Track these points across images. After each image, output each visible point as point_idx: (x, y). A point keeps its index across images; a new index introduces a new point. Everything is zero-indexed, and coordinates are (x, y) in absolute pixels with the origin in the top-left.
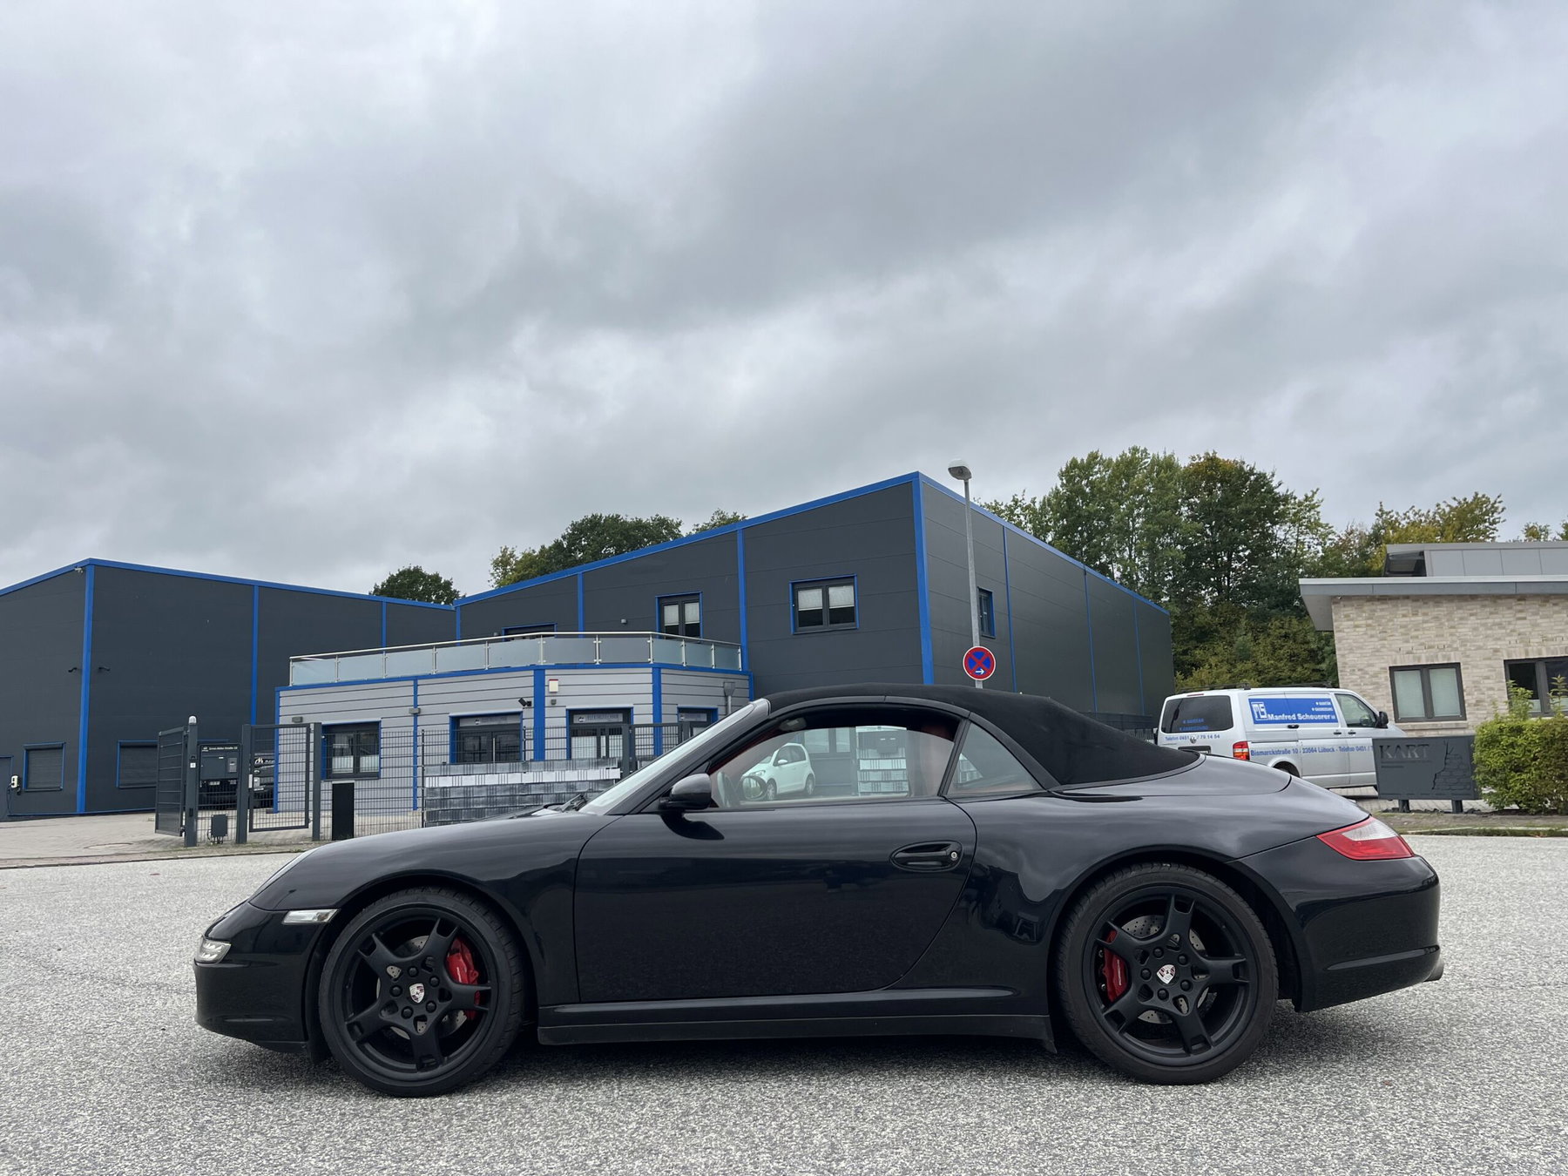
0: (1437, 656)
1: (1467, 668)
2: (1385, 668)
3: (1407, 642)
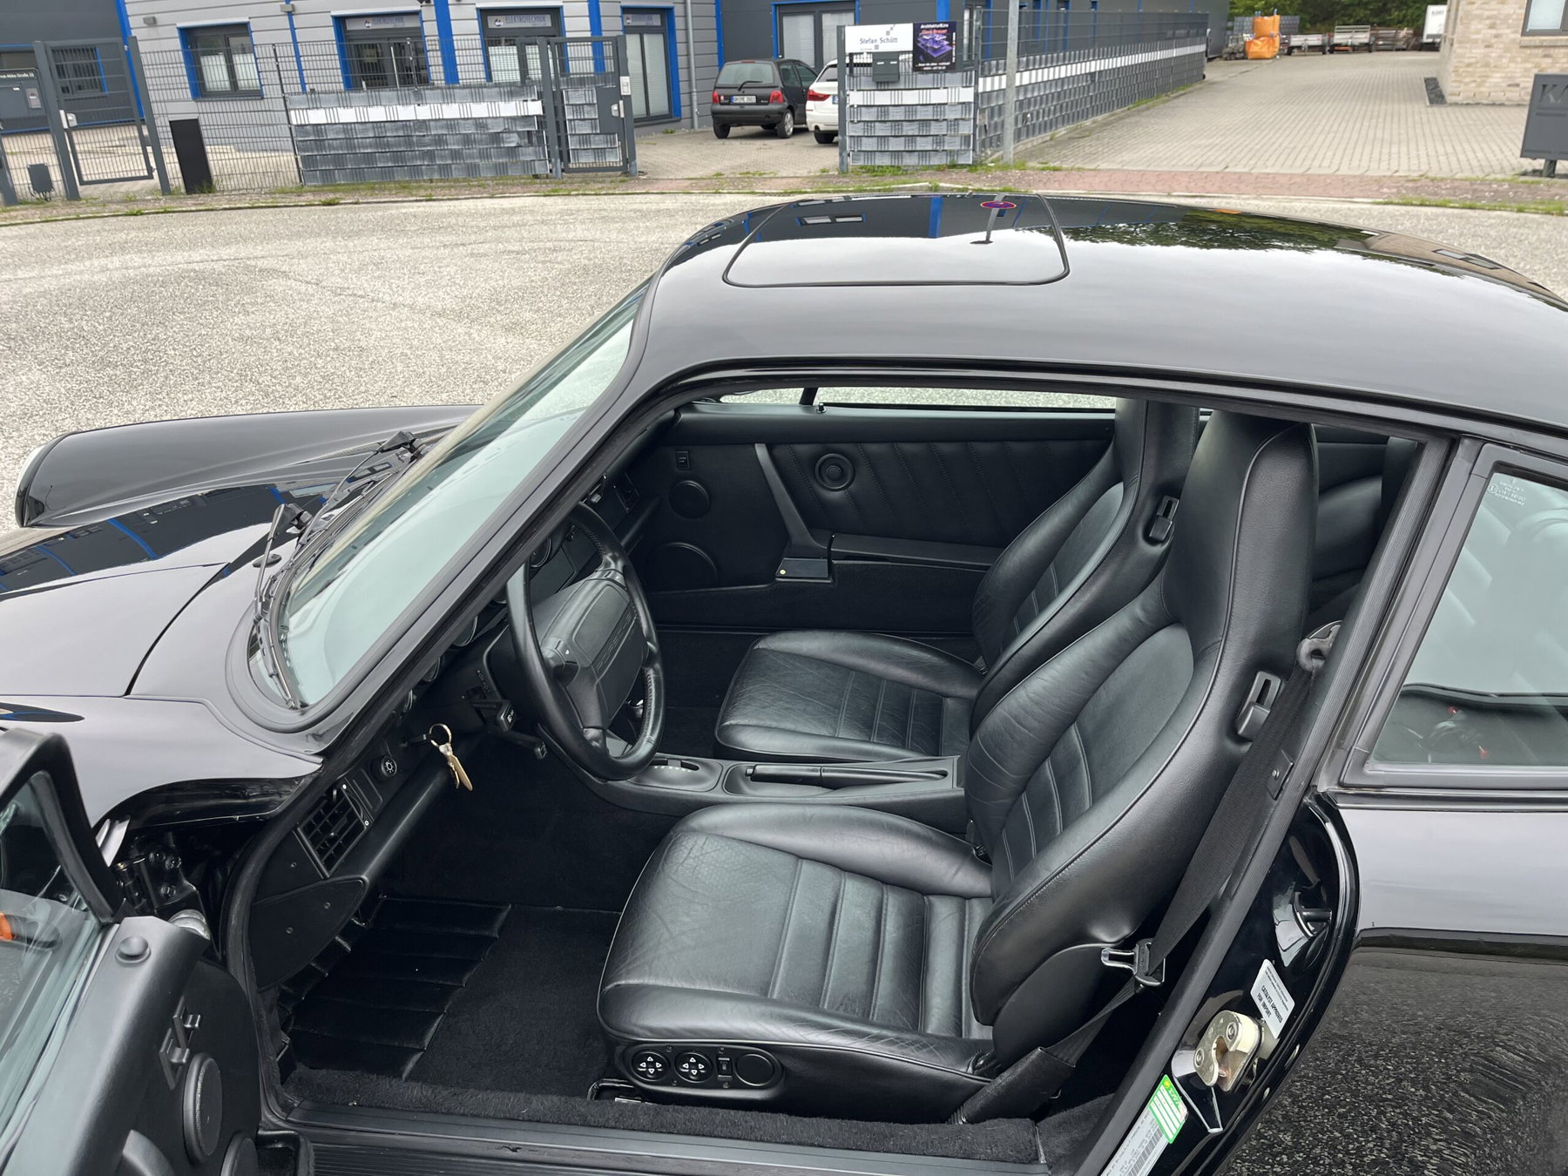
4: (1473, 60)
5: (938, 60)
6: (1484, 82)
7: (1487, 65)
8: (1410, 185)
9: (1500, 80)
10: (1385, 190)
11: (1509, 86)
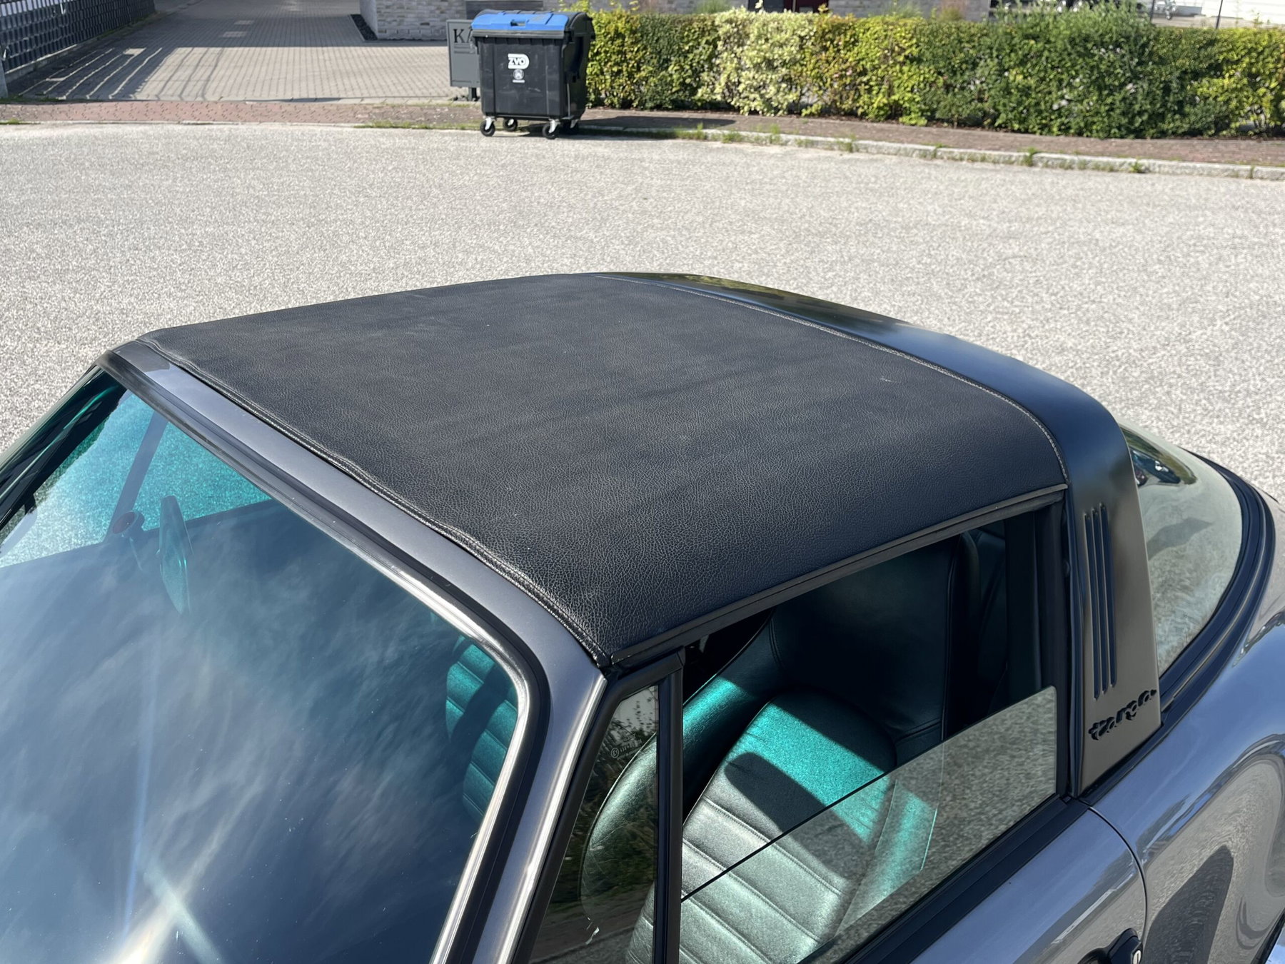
4: (389, 3)
6: (403, 21)
7: (402, 7)
9: (412, 20)
11: (422, 24)
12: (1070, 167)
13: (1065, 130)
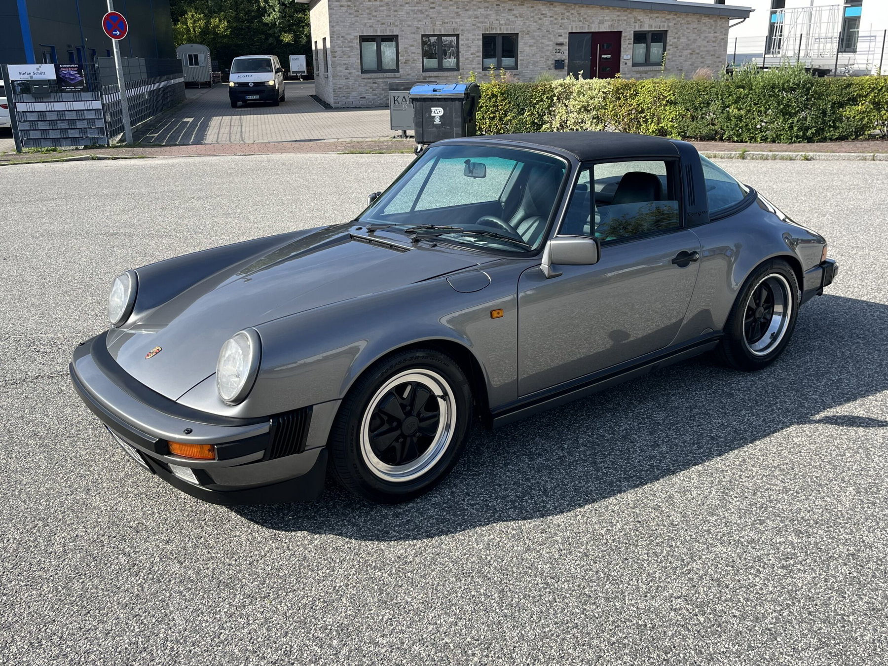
0: (386, 30)
1: (402, 39)
2: (357, 37)
3: (370, 19)
4: (341, 86)
5: (75, 85)
6: (349, 96)
7: (348, 88)
8: (349, 145)
9: (356, 95)
10: (339, 148)
11: (361, 98)
12: (767, 159)
13: (765, 139)
